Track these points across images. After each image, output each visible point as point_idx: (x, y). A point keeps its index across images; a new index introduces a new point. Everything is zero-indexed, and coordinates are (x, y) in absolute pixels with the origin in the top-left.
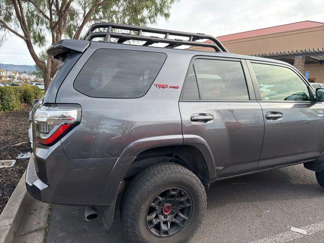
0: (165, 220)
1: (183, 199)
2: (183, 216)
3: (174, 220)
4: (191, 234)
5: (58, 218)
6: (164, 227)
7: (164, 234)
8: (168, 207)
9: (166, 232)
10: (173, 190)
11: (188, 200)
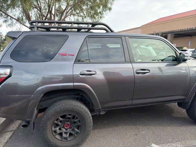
0: (66, 131)
1: (76, 120)
2: (77, 130)
3: (71, 132)
6: (64, 135)
7: (65, 139)
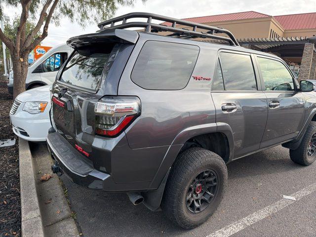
0: (197, 198)
1: (211, 179)
2: (210, 194)
3: (203, 198)
4: (215, 208)
5: (81, 205)
6: (197, 205)
8: (199, 187)
9: (198, 209)
10: (206, 172)
11: (215, 181)
